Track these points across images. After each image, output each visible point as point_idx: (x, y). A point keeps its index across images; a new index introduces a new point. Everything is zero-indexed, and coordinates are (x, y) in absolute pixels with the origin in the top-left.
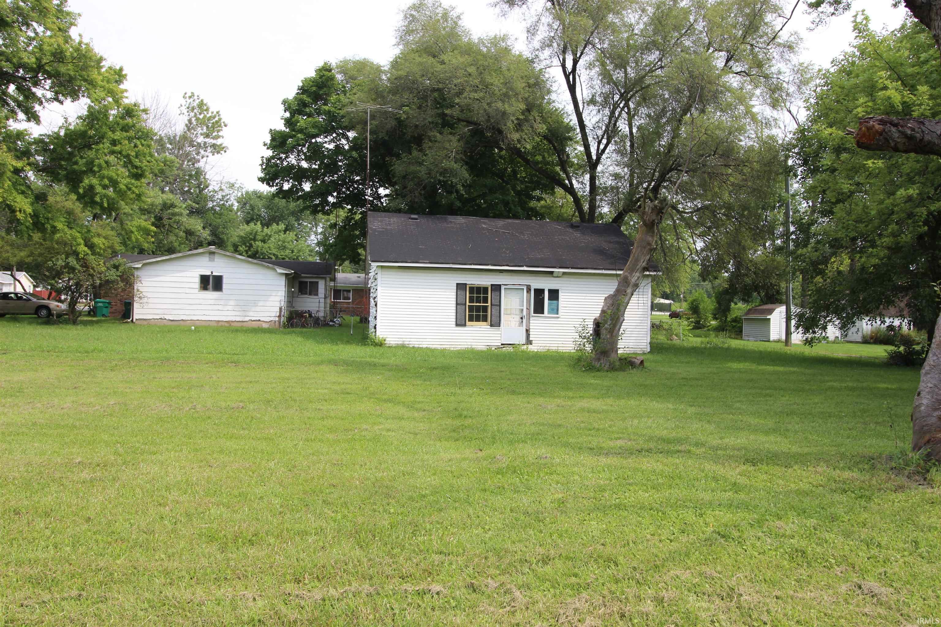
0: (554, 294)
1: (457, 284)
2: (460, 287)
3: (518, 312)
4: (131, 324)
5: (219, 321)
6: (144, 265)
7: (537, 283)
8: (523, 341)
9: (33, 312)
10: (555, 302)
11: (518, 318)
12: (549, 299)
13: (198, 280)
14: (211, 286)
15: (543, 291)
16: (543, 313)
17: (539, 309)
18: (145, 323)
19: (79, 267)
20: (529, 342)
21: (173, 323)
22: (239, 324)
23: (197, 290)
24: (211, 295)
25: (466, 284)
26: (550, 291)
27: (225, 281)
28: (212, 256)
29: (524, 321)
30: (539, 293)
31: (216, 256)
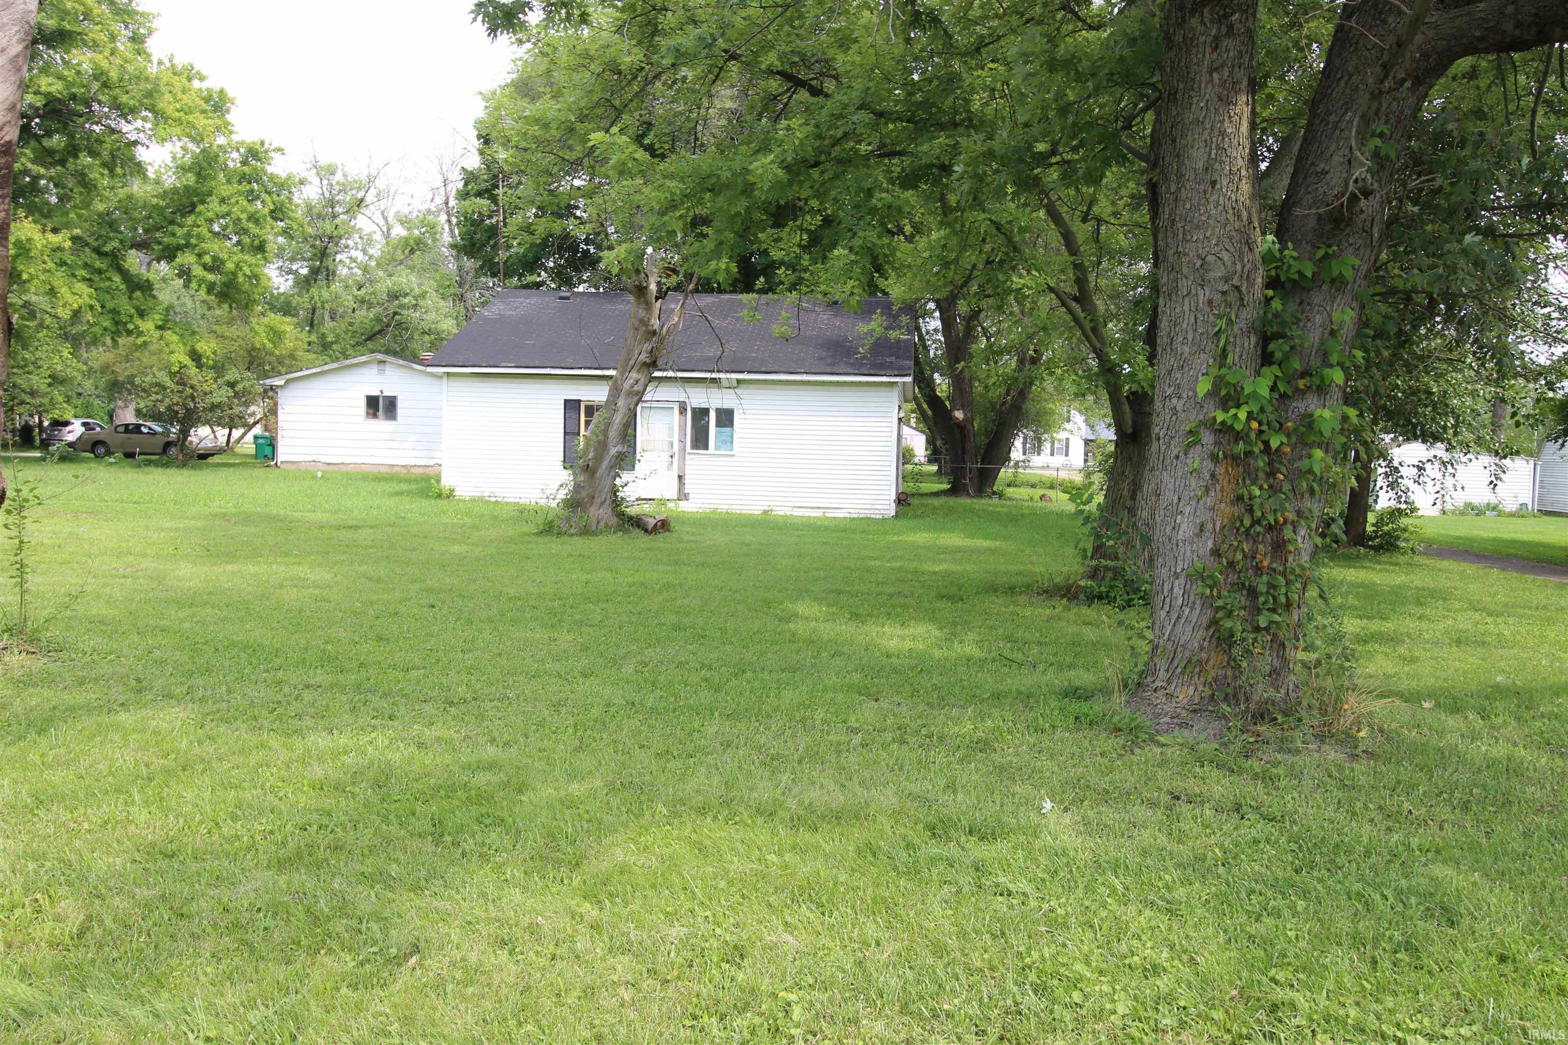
0: (726, 418)
1: (566, 401)
2: (571, 406)
3: (666, 446)
4: (277, 471)
5: (393, 465)
6: (287, 382)
7: (698, 398)
8: (674, 494)
9: (160, 451)
10: (728, 430)
11: (666, 457)
12: (717, 426)
13: (363, 403)
14: (381, 412)
15: (705, 412)
16: (706, 448)
17: (700, 440)
18: (293, 467)
19: (173, 386)
20: (683, 496)
21: (330, 467)
22: (420, 471)
23: (363, 418)
24: (381, 425)
25: (579, 401)
26: (718, 411)
27: (400, 404)
28: (381, 367)
29: (676, 459)
30: (701, 414)
31: (388, 368)
